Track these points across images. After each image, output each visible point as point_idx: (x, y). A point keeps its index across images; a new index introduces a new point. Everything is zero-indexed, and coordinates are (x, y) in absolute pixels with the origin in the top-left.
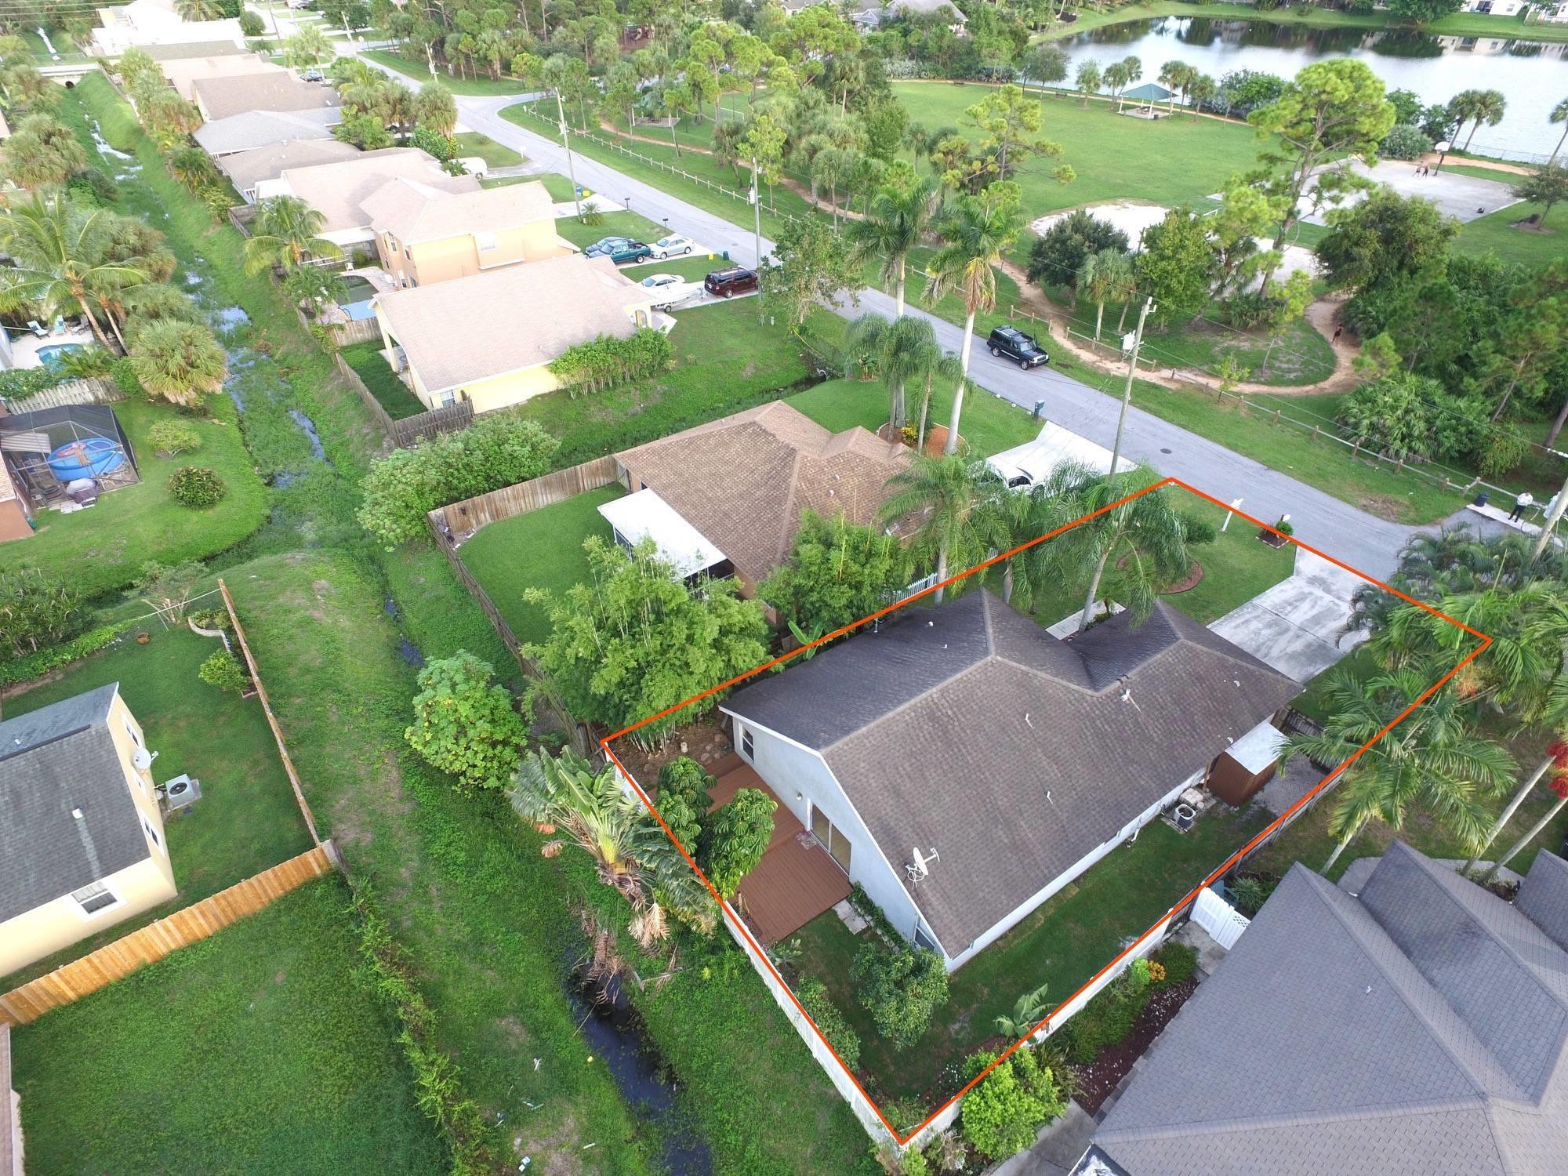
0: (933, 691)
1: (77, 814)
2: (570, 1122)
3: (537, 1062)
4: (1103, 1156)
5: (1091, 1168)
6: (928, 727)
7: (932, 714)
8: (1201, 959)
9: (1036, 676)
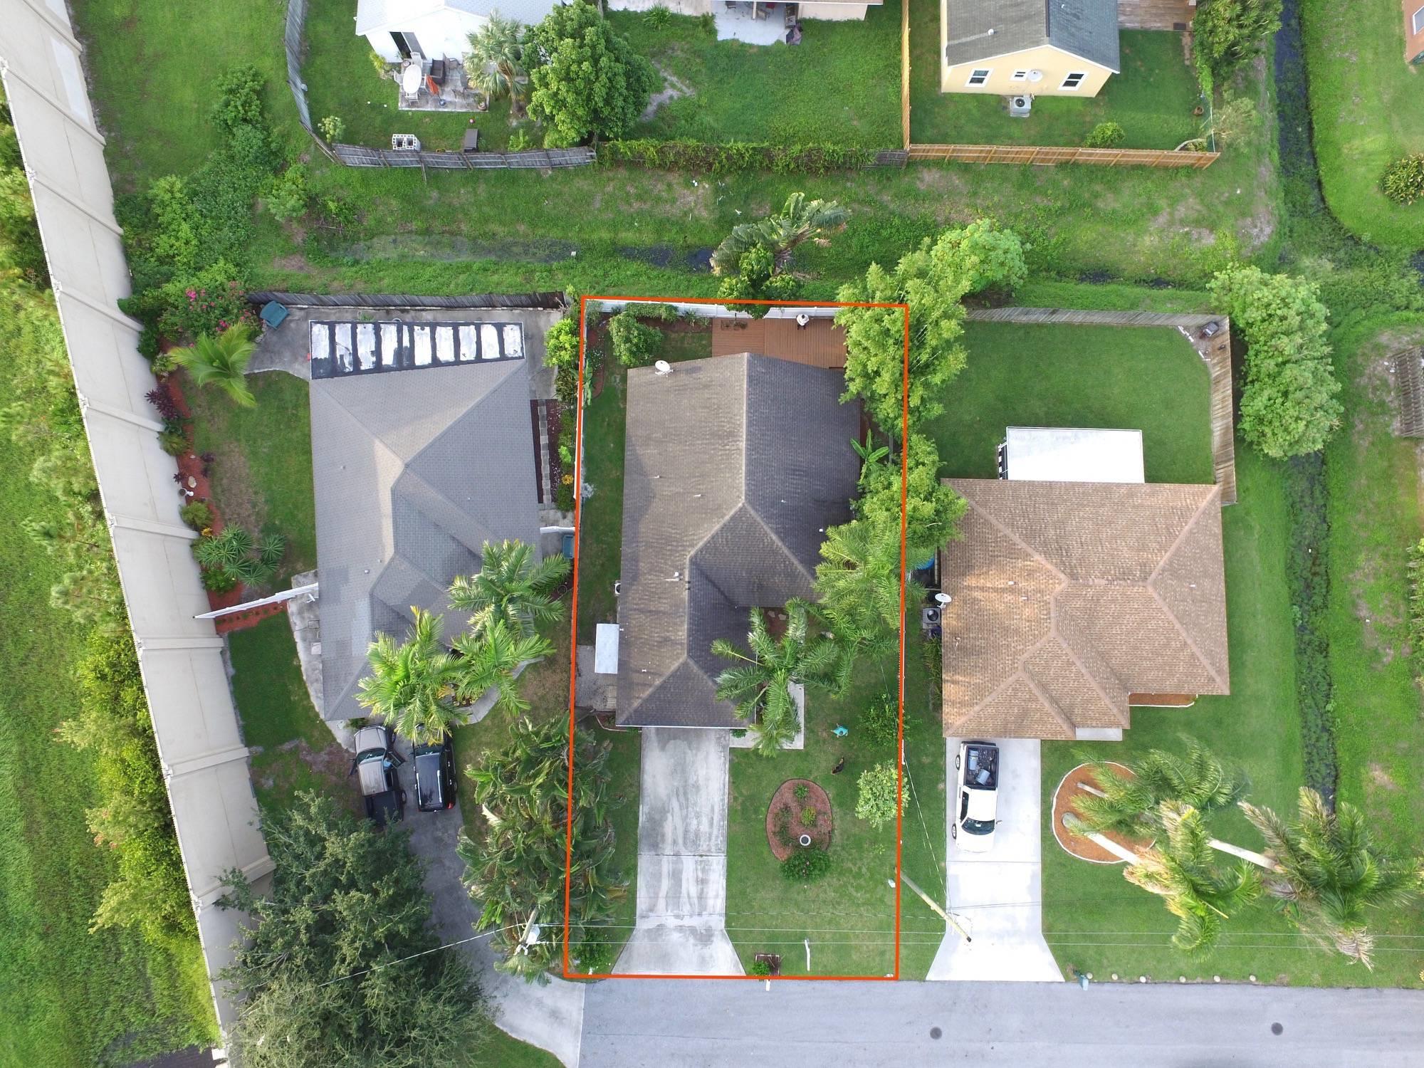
0: (743, 445)
1: (991, 31)
2: (705, 214)
3: (739, 212)
4: (519, 358)
5: (519, 351)
6: (727, 427)
7: (732, 435)
8: (559, 514)
9: (718, 522)
